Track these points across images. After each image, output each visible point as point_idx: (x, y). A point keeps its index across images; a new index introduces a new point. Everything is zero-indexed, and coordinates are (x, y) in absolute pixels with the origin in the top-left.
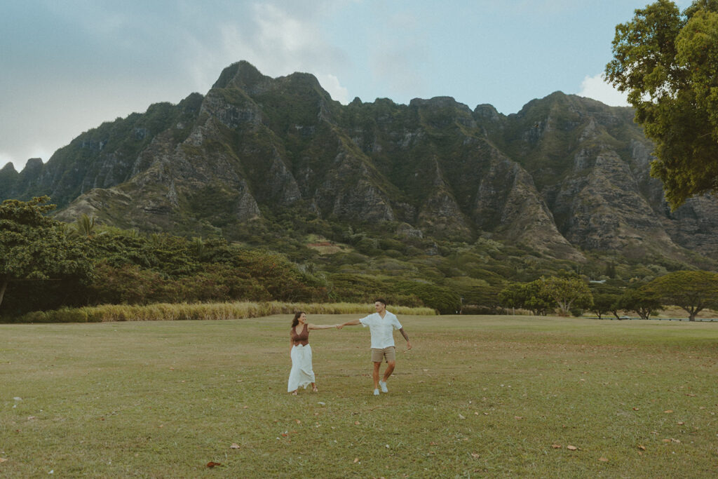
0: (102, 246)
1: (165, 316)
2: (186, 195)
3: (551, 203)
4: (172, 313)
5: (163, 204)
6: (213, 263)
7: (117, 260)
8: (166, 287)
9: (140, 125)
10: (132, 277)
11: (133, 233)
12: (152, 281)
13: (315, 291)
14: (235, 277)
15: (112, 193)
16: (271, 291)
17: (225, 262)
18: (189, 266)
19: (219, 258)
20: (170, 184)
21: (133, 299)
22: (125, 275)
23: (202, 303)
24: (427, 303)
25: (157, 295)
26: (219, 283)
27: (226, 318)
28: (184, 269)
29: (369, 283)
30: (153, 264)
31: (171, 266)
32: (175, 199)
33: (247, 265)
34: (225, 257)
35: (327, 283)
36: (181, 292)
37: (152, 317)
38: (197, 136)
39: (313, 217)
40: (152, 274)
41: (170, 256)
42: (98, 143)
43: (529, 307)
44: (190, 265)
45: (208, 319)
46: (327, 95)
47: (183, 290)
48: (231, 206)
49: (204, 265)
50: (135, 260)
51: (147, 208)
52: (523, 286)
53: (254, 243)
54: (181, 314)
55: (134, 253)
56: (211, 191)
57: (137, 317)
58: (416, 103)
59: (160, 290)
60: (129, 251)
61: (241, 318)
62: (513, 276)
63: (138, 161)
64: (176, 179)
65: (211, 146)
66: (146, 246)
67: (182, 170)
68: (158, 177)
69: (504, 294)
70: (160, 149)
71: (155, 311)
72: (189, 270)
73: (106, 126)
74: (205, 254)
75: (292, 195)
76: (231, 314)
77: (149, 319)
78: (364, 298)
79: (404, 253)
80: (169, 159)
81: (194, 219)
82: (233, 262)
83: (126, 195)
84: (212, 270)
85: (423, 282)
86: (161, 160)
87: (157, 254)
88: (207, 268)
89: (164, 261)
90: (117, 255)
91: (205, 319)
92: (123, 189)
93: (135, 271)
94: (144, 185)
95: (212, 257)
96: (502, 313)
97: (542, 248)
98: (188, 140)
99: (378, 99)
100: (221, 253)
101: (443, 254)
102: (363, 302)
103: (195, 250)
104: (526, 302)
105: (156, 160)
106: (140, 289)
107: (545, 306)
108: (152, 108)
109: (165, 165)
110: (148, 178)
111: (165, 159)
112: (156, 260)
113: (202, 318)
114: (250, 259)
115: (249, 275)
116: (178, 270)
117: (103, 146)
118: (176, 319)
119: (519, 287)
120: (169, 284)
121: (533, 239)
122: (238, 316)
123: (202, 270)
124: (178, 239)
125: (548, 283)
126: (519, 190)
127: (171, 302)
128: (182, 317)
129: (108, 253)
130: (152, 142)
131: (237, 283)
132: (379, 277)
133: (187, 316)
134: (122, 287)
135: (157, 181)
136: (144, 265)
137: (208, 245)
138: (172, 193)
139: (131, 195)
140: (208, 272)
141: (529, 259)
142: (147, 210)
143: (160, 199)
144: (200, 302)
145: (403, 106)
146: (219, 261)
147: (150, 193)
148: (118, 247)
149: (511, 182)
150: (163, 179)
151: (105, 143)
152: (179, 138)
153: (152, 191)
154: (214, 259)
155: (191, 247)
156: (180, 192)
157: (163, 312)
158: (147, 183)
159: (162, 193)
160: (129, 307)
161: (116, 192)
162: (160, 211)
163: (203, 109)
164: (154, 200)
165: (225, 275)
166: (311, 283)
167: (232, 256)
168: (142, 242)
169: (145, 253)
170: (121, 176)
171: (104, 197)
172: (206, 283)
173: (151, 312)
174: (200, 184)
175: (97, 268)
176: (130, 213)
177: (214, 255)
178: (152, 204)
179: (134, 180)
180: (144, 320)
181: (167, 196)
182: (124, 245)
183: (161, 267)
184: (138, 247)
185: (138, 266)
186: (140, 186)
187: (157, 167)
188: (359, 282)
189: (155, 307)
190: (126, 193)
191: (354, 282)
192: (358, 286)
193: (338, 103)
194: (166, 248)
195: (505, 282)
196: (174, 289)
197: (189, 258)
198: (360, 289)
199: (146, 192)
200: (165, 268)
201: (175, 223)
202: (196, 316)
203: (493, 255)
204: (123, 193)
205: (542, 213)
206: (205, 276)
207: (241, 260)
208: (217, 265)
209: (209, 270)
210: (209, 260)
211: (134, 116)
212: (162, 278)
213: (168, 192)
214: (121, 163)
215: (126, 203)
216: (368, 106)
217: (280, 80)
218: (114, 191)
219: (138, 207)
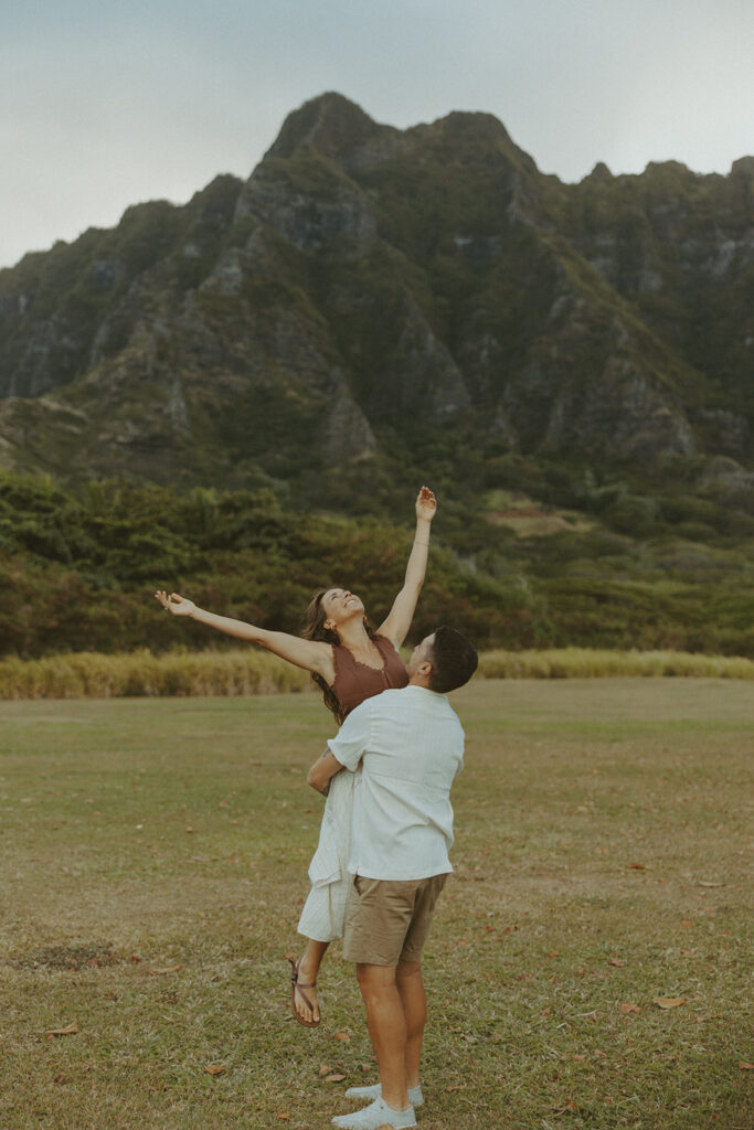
1: (88, 685)
2: (208, 406)
4: (104, 679)
5: (157, 429)
6: (237, 550)
8: (94, 611)
9: (103, 255)
12: (58, 593)
13: (497, 618)
14: (288, 584)
15: (46, 409)
17: (265, 548)
18: (171, 559)
19: (254, 539)
20: (171, 383)
23: (189, 651)
25: (67, 631)
27: (256, 692)
28: (158, 564)
29: (640, 600)
30: (77, 553)
31: (124, 560)
32: (183, 418)
33: (323, 552)
34: (269, 534)
35: (532, 600)
36: (135, 622)
37: (54, 689)
38: (231, 272)
39: (499, 450)
40: (64, 576)
41: (123, 533)
42: (16, 300)
44: (177, 550)
45: (206, 694)
46: (528, 162)
47: (139, 617)
48: (309, 430)
49: (213, 557)
50: (31, 542)
51: (121, 439)
53: (362, 514)
54: (131, 681)
55: (31, 524)
56: (263, 396)
57: (13, 689)
58: (746, 168)
59: (79, 619)
60: (16, 520)
61: (296, 690)
63: (102, 334)
64: (185, 373)
65: (262, 294)
66: (66, 509)
67: (196, 350)
68: (144, 367)
70: (148, 306)
71: (59, 673)
72: (172, 566)
73: (32, 260)
74: (218, 531)
75: (450, 402)
76: (265, 681)
77: (45, 696)
78: (628, 637)
79: (720, 528)
80: (169, 326)
81: (226, 462)
82: (290, 548)
83: (78, 413)
84: (233, 569)
86: (150, 329)
87: (94, 529)
88: (221, 564)
91: (197, 694)
92: (69, 399)
94: (114, 388)
95: (236, 535)
98: (210, 282)
99: (653, 168)
100: (257, 525)
102: (627, 647)
103: (194, 521)
105: (140, 331)
106: (24, 613)
108: (132, 215)
109: (160, 340)
110: (122, 372)
111: (159, 326)
112: (87, 542)
113: (188, 692)
114: (333, 540)
115: (325, 578)
116: (143, 568)
117: (28, 307)
118: (118, 696)
120: (103, 603)
122: (287, 686)
123: (203, 566)
127: (104, 646)
128: (133, 689)
130: (132, 290)
131: (292, 600)
132: (664, 588)
133: (148, 688)
135: (142, 378)
136: (50, 556)
137: (228, 507)
138: (176, 405)
139: (86, 411)
140: (222, 573)
142: (121, 444)
143: (150, 417)
144: (184, 648)
145: (713, 178)
146: (254, 546)
147: (126, 406)
150: (157, 373)
151: (31, 298)
152: (191, 276)
153: (133, 401)
154: (243, 541)
155: (186, 511)
156: (194, 400)
157: (84, 677)
158: (121, 383)
159: (154, 405)
161: (54, 406)
162: (150, 445)
163: (242, 209)
164: (137, 421)
165: (263, 581)
166: (490, 598)
167: (285, 532)
168: (59, 500)
169: (58, 525)
170: (65, 371)
171: (27, 417)
173: (50, 675)
174: (238, 382)
176: (85, 451)
177: (241, 532)
178: (133, 430)
179: (93, 377)
180: (31, 697)
181: (166, 411)
182: (10, 509)
183: (100, 560)
184: (47, 510)
186: (106, 389)
187: (141, 346)
188: (616, 600)
189: (62, 664)
190: (76, 407)
191: (602, 598)
192: (612, 608)
193: (554, 179)
194: (122, 515)
196: (116, 614)
197: (179, 538)
198: (617, 616)
199: (119, 404)
200: (109, 563)
201: (184, 472)
202: (173, 687)
204: (68, 408)
207: (306, 543)
208: (246, 555)
209: (226, 569)
210: (227, 543)
211: (92, 235)
212: (87, 588)
213: (166, 401)
214: (66, 340)
215: (75, 429)
216: (628, 181)
217: (417, 132)
218: (50, 403)
219: (103, 437)
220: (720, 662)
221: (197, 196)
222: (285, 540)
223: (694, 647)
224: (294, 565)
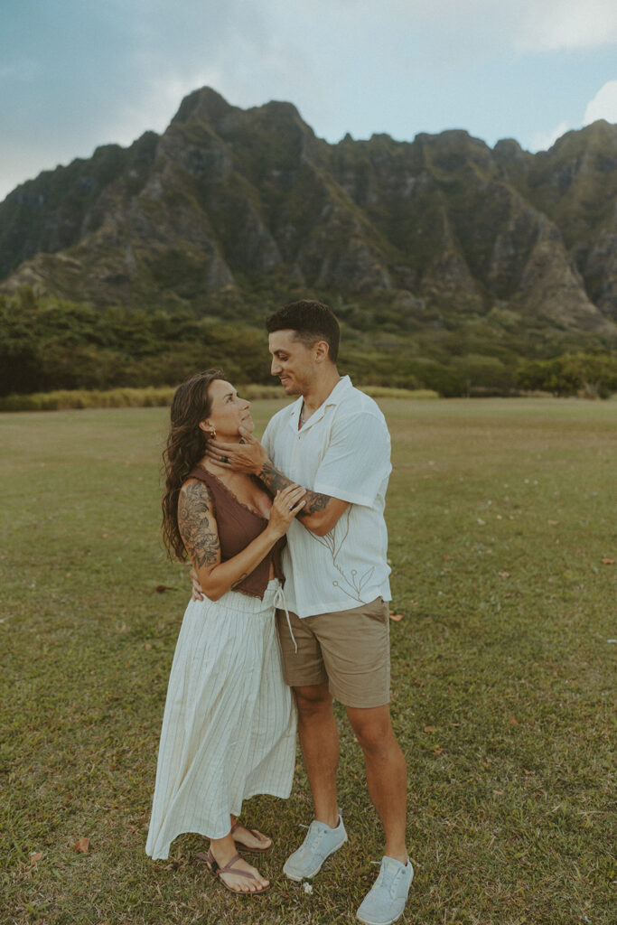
0: (51, 322)
1: (129, 402)
2: (146, 260)
3: (581, 264)
4: (135, 400)
5: (120, 272)
6: (180, 341)
7: (71, 339)
8: (128, 370)
9: (85, 174)
10: (87, 359)
11: (87, 307)
12: (111, 363)
15: (60, 260)
16: (249, 373)
17: (194, 340)
18: (152, 345)
19: (188, 336)
20: (126, 247)
21: (91, 384)
22: (80, 357)
24: (429, 386)
25: (118, 379)
26: (188, 365)
28: (148, 348)
30: (111, 343)
31: (132, 346)
32: (134, 266)
33: (220, 343)
34: (195, 334)
36: (145, 375)
37: (114, 404)
38: (155, 187)
39: (295, 286)
40: (110, 355)
41: (130, 333)
42: (38, 198)
43: (549, 389)
44: (154, 343)
46: (310, 131)
47: (147, 373)
48: (200, 273)
49: (170, 344)
50: (90, 339)
51: (101, 277)
52: (542, 364)
53: (228, 318)
54: (146, 400)
55: (88, 330)
56: (175, 255)
57: (97, 404)
58: (422, 138)
59: (122, 374)
60: (82, 327)
62: (530, 352)
63: (87, 219)
64: (134, 242)
65: (173, 199)
66: (102, 322)
67: (139, 230)
68: (111, 239)
69: (520, 374)
70: (112, 204)
71: (117, 397)
72: (154, 349)
73: (45, 176)
74: (170, 331)
75: (271, 260)
77: (111, 407)
79: (403, 327)
80: (124, 216)
81: (157, 290)
82: (205, 340)
83: (78, 262)
84: (181, 350)
85: (425, 361)
86: (113, 217)
87: (116, 331)
88: (175, 347)
89: (124, 339)
90: (68, 334)
92: (72, 255)
93: (91, 351)
94: (96, 249)
95: (179, 334)
96: (516, 396)
97: (566, 320)
98: (144, 192)
99: (375, 137)
100: (190, 329)
101: (449, 327)
103: (159, 326)
104: (545, 384)
105: (109, 218)
106: (99, 372)
107: (567, 386)
108: (100, 151)
109: (119, 224)
110: (100, 241)
111: (119, 216)
112: (114, 338)
114: (223, 336)
115: (223, 355)
116: (141, 350)
117: (44, 202)
118: (141, 407)
119: (537, 366)
120: (131, 367)
121: (557, 309)
123: (167, 349)
124: (139, 313)
125: (573, 360)
126: (543, 247)
127: (135, 386)
128: (147, 404)
129: (59, 331)
130: (102, 195)
132: (374, 356)
134: (77, 371)
135: (111, 244)
136: (101, 345)
137: (175, 321)
138: (129, 259)
139: (82, 261)
140: (176, 352)
141: (550, 333)
142: (101, 279)
143: (116, 265)
145: (405, 144)
146: (190, 339)
147: (103, 260)
148: (70, 324)
149: (533, 239)
151: (46, 197)
152: (134, 188)
153: (106, 256)
154: (183, 337)
155: (154, 322)
156: (139, 257)
157: (126, 399)
158: (100, 246)
159: (118, 259)
160: (87, 394)
161: (64, 259)
162: (118, 280)
163: (160, 152)
164: (109, 267)
165: (195, 355)
167: (203, 333)
168: (97, 317)
169: (100, 330)
170: (68, 240)
171: (50, 264)
172: (173, 365)
173: (112, 399)
174: (162, 247)
175: (47, 348)
176: (82, 283)
177: (182, 332)
178: (107, 273)
179: (84, 243)
180: (105, 407)
181: (124, 262)
182: (76, 322)
183: (121, 346)
184: (94, 323)
185: (93, 347)
186: (92, 250)
187: (109, 227)
189: (117, 393)
190: (76, 259)
193: (323, 141)
194: (125, 324)
195: (522, 360)
196: (137, 372)
197: (154, 335)
199: (99, 258)
200: (125, 348)
201: (136, 295)
203: (508, 329)
204: (72, 260)
205: (569, 277)
206: (173, 357)
207: (212, 338)
208: (186, 344)
209: (177, 350)
210: (175, 337)
211: (78, 163)
212: (123, 359)
213: (123, 256)
214: (67, 222)
215: (76, 271)
216: (362, 143)
217: (253, 111)
218: (62, 256)
219: (92, 276)
220: (395, 391)
221: (135, 142)
222: (203, 336)
223: (385, 384)
224: (208, 349)
